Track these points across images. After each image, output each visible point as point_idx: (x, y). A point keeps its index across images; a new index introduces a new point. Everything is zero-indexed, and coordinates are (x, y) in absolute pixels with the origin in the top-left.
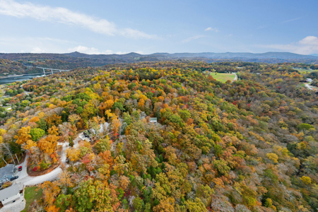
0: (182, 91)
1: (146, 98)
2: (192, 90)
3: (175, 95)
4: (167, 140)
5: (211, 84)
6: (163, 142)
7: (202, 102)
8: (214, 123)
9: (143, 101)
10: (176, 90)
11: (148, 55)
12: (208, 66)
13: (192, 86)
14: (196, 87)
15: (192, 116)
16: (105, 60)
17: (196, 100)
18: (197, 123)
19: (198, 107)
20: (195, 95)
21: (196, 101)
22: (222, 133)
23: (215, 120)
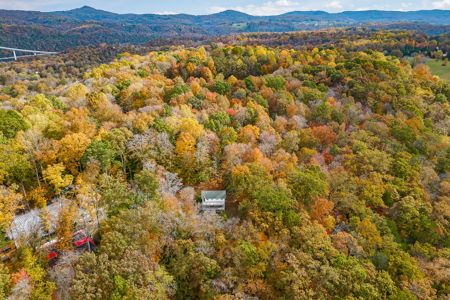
0: (323, 109)
1: (200, 130)
2: (354, 108)
3: (299, 120)
4: (229, 271)
5: (420, 91)
6: (216, 275)
7: (378, 145)
8: (407, 216)
9: (187, 140)
10: (303, 107)
11: (271, 18)
12: (426, 44)
13: (360, 98)
14: (371, 101)
15: (335, 189)
16: (155, 29)
17: (360, 138)
18: (345, 214)
19: (361, 161)
20: (361, 123)
21: (357, 142)
22: (426, 249)
23: (411, 204)
